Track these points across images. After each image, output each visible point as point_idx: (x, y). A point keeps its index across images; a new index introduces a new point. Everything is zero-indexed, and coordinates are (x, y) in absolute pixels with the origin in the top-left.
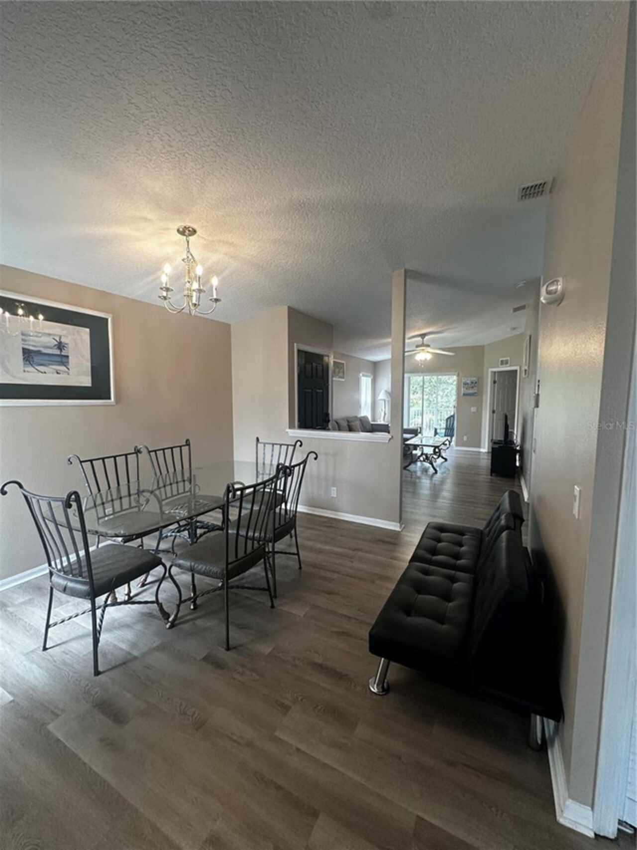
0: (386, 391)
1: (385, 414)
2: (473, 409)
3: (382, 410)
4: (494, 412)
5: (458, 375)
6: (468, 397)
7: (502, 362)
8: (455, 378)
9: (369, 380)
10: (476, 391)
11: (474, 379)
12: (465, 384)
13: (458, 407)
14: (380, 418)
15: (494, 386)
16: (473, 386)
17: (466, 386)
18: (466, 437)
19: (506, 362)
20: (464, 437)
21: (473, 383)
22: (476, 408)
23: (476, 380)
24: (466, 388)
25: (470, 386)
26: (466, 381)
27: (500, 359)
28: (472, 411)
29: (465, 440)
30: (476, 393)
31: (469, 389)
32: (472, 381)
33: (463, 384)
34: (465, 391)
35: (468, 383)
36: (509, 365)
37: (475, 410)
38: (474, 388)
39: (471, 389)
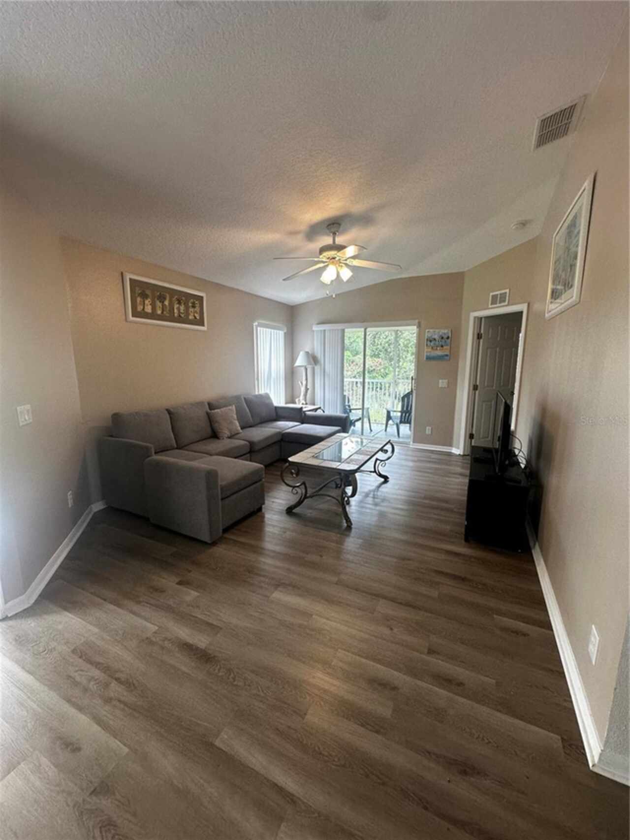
0: (307, 353)
1: (307, 389)
2: (443, 383)
3: (302, 383)
4: (475, 388)
5: (419, 326)
6: (433, 363)
7: (494, 298)
8: (414, 329)
9: (280, 334)
10: (447, 353)
11: (446, 331)
12: (430, 340)
13: (418, 380)
14: (299, 397)
15: (479, 342)
16: (443, 344)
17: (432, 344)
18: (430, 428)
19: (502, 298)
20: (427, 428)
21: (442, 338)
22: (446, 381)
23: (448, 333)
24: (432, 348)
25: (439, 343)
26: (431, 336)
27: (491, 294)
28: (440, 386)
29: (427, 432)
30: (447, 355)
31: (437, 349)
32: (441, 336)
33: (427, 340)
34: (430, 352)
35: (435, 339)
36: (506, 303)
37: (445, 385)
38: (445, 347)
39: (440, 349)
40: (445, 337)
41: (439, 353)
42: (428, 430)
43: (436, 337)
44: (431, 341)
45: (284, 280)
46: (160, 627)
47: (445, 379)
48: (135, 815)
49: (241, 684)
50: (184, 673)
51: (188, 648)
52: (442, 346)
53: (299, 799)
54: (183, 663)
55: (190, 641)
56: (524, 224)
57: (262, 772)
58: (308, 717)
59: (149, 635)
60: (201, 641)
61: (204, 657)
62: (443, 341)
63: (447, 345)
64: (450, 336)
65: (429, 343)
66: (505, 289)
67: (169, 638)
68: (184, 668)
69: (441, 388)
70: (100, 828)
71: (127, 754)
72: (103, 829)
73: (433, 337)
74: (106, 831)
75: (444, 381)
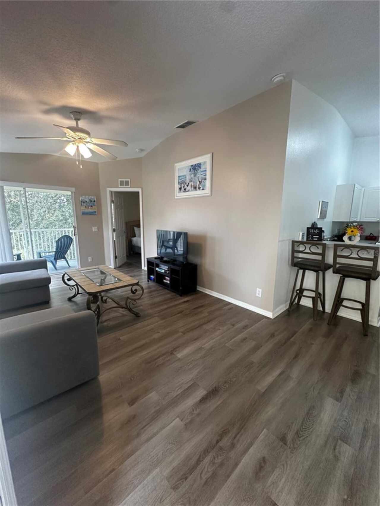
2: (94, 229)
4: (114, 230)
5: (74, 192)
6: (87, 216)
7: (122, 182)
8: (69, 193)
10: (95, 210)
13: (78, 228)
15: (112, 205)
16: (92, 205)
17: (85, 204)
18: (91, 257)
19: (127, 183)
20: (89, 258)
21: (91, 201)
22: (97, 227)
23: (94, 198)
24: (85, 207)
25: (89, 204)
26: (84, 199)
27: (119, 180)
28: (93, 231)
29: (89, 261)
30: (95, 212)
31: (88, 208)
32: (90, 200)
33: (81, 202)
34: (84, 209)
35: (86, 202)
36: (129, 186)
37: (96, 230)
38: (93, 207)
39: (90, 208)
40: (93, 200)
41: (90, 210)
42: (90, 259)
43: (87, 200)
44: (84, 203)
45: (16, 138)
46: (178, 416)
47: (96, 226)
48: (292, 423)
49: (235, 379)
50: (222, 402)
51: (203, 400)
52: (92, 206)
53: (283, 370)
54: (214, 403)
55: (199, 399)
56: (142, 150)
57: (274, 378)
58: (255, 361)
59: (182, 424)
60: (201, 393)
61: (213, 393)
62: (92, 203)
63: (95, 206)
64: (95, 200)
65: (83, 204)
66: (128, 179)
67: (192, 410)
68: (219, 402)
69: (94, 232)
70: (299, 437)
71: (267, 429)
72: (300, 436)
73: (85, 200)
74: (300, 435)
75: (95, 227)
